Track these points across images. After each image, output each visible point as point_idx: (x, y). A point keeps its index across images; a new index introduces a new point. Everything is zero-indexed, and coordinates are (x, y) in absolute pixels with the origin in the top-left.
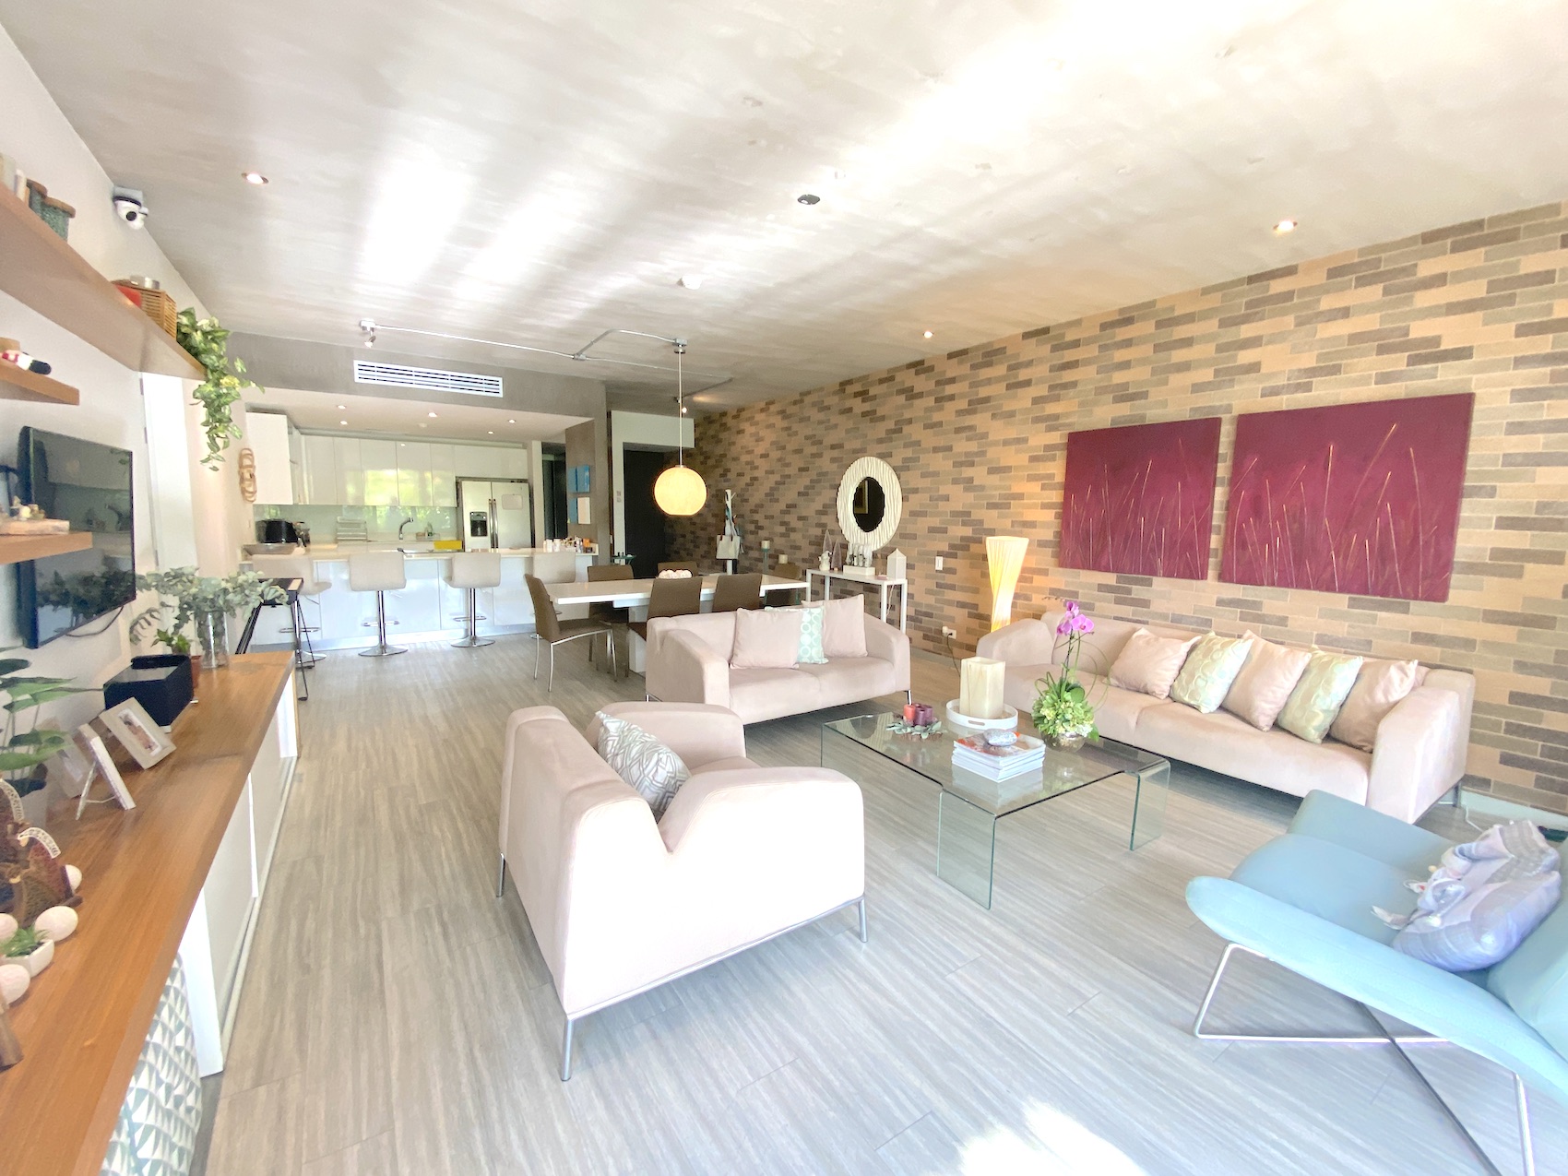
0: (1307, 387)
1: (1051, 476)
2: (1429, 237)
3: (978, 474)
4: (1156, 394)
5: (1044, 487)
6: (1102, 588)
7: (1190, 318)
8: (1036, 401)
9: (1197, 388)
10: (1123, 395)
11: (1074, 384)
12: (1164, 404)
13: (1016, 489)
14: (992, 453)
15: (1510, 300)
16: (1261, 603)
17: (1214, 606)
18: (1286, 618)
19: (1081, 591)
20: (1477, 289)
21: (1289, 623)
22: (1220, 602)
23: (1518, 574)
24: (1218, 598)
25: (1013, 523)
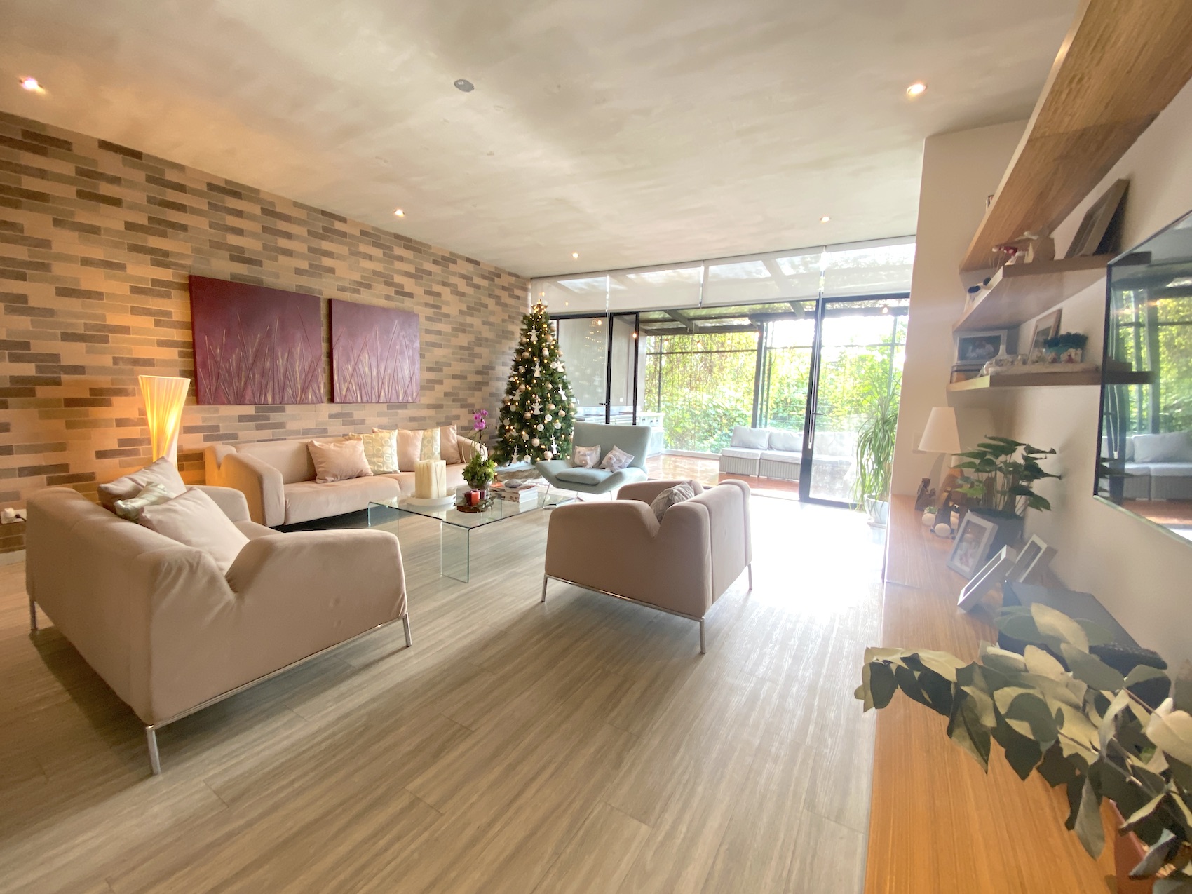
0: (358, 292)
1: (168, 314)
2: (397, 237)
3: (38, 293)
4: (268, 265)
5: (157, 323)
6: (242, 418)
7: (287, 218)
8: (130, 226)
9: (299, 271)
10: (238, 256)
11: (184, 228)
12: (277, 276)
13: (114, 319)
14: (59, 269)
15: (421, 278)
16: (352, 413)
17: (327, 419)
18: (364, 420)
19: (220, 424)
20: (411, 269)
21: (366, 422)
22: (331, 416)
23: (433, 389)
24: (329, 414)
25: (116, 361)
